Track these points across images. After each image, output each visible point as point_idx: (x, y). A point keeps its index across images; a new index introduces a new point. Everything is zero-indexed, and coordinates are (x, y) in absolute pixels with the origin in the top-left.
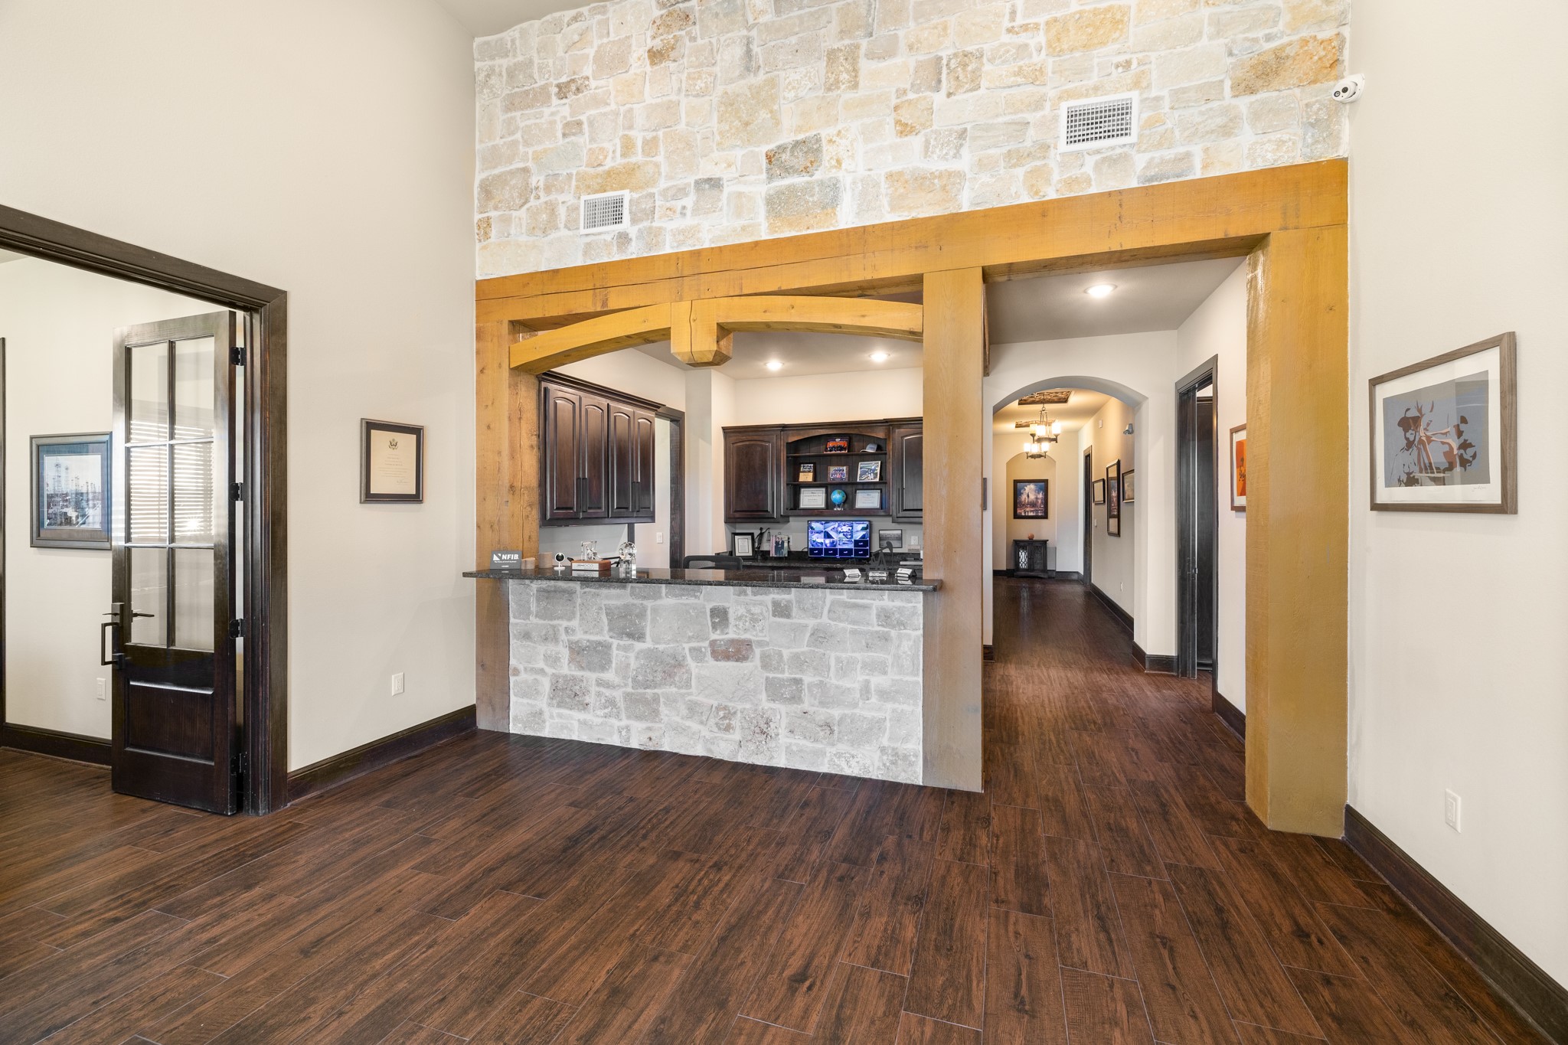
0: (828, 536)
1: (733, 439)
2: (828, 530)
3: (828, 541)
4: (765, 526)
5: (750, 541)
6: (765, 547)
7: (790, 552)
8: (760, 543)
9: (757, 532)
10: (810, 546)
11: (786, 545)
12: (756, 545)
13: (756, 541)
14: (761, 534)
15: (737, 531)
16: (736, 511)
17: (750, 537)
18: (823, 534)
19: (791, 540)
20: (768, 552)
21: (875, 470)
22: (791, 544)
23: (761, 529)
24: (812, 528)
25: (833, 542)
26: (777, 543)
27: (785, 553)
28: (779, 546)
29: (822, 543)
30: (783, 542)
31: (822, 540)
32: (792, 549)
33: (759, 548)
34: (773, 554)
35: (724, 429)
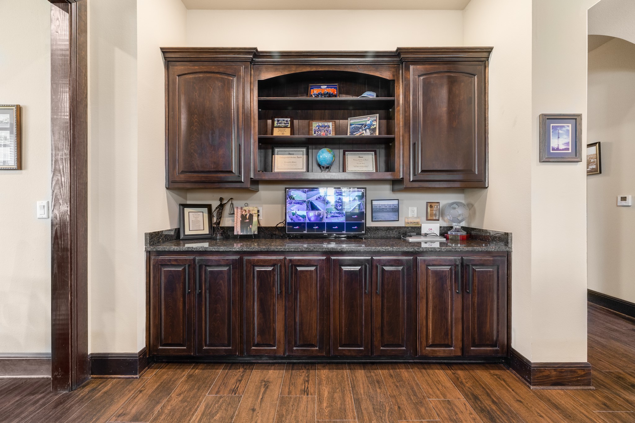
0: (313, 207)
1: (179, 68)
2: (313, 199)
3: (312, 214)
4: (226, 196)
5: (206, 215)
6: (226, 222)
7: (260, 228)
8: (220, 216)
9: (215, 204)
10: (289, 220)
11: (255, 219)
12: (215, 220)
13: (215, 214)
14: (221, 207)
15: (189, 202)
16: (183, 172)
17: (206, 210)
18: (305, 206)
19: (261, 213)
20: (232, 229)
21: (371, 125)
22: (260, 218)
23: (221, 199)
24: (291, 198)
25: (319, 215)
26: (243, 217)
27: (254, 229)
28: (246, 220)
29: (304, 217)
30: (251, 216)
31: (304, 213)
32: (263, 224)
33: (219, 223)
34: (238, 231)
35: (164, 51)
